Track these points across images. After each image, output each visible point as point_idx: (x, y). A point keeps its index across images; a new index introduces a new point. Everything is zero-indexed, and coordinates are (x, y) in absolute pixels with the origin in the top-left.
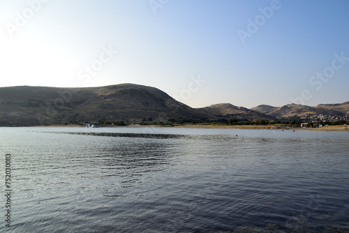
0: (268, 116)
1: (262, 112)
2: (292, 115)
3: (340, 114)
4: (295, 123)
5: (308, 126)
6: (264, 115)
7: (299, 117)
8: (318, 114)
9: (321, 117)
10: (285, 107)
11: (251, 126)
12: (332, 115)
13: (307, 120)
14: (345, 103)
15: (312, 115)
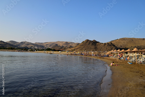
0: (14, 46)
1: (12, 44)
2: (25, 46)
3: (43, 47)
4: (26, 49)
5: (31, 51)
6: (12, 45)
7: (27, 47)
8: (35, 46)
9: (36, 47)
10: (22, 43)
11: (6, 50)
12: (40, 47)
13: (30, 48)
14: (44, 43)
15: (32, 46)
